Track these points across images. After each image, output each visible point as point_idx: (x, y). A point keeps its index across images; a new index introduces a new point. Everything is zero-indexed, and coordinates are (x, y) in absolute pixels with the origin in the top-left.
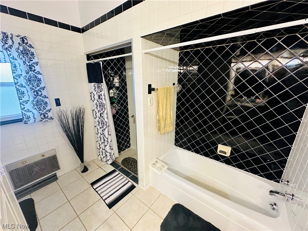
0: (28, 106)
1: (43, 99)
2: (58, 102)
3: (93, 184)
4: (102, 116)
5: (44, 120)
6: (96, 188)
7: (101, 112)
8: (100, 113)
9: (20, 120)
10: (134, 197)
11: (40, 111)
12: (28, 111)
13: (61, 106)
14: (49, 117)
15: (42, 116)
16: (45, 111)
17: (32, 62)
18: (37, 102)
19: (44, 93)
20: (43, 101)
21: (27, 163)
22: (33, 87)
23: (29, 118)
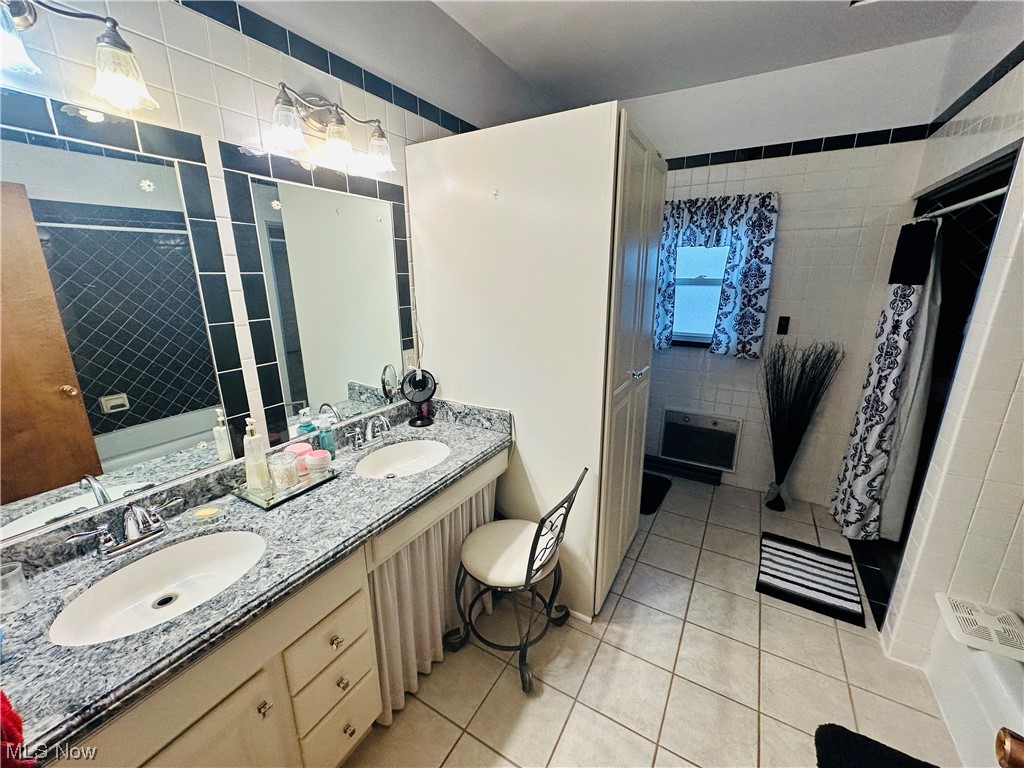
0: (728, 323)
1: (756, 314)
2: (784, 325)
3: (766, 536)
4: (882, 385)
5: (740, 356)
6: (765, 546)
7: (883, 374)
8: (881, 376)
9: (706, 346)
10: (835, 633)
11: (741, 337)
12: (724, 331)
13: (789, 334)
14: (751, 352)
15: (740, 347)
16: (750, 336)
17: (763, 240)
18: (743, 317)
19: (762, 301)
20: (753, 317)
21: (690, 423)
22: (747, 289)
23: (719, 343)
